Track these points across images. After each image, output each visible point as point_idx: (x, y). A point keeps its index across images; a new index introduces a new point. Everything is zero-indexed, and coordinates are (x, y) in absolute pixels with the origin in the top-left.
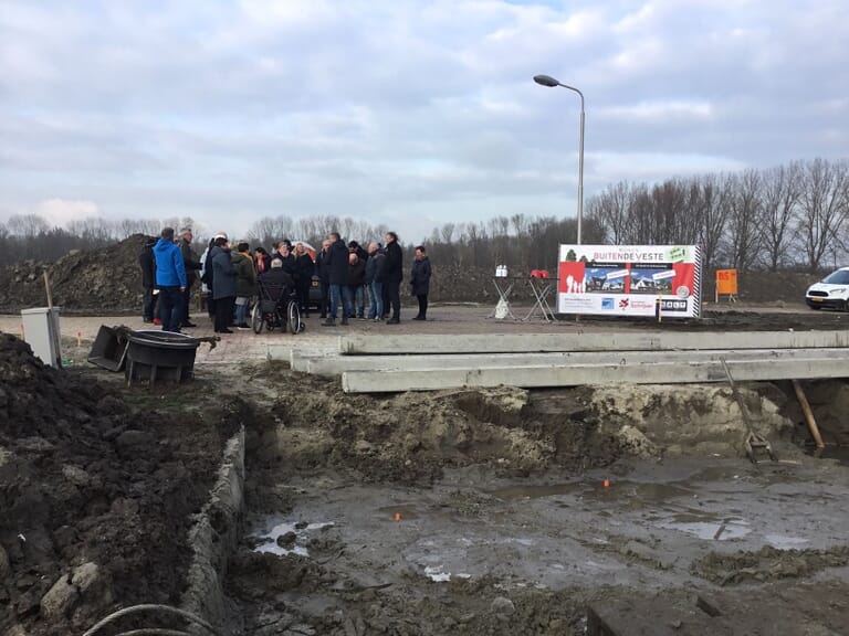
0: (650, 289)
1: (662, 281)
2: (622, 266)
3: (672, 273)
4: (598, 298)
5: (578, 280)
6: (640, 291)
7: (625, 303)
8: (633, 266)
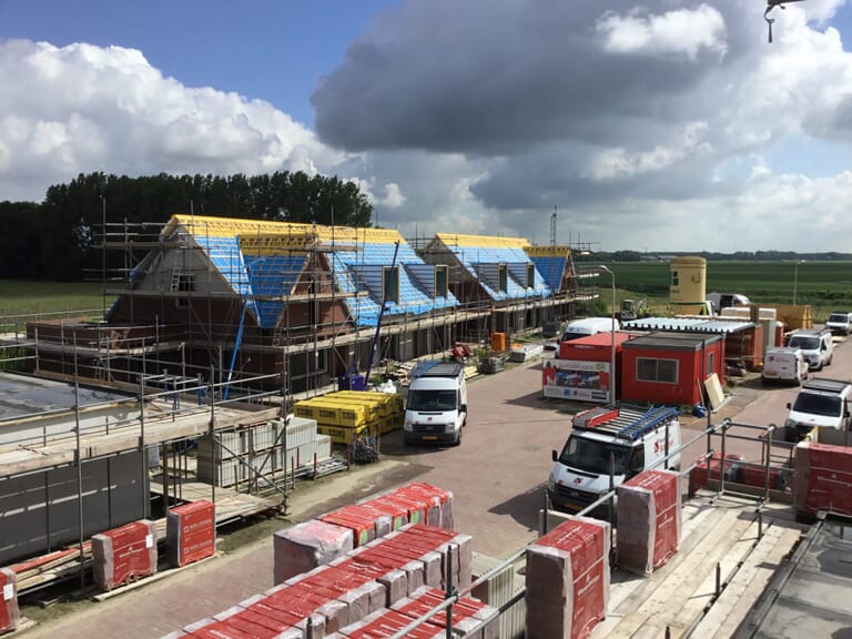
0: (587, 386)
1: (593, 382)
2: (573, 372)
3: (598, 377)
4: (562, 389)
5: (552, 378)
6: (583, 387)
7: (575, 393)
8: (579, 373)
